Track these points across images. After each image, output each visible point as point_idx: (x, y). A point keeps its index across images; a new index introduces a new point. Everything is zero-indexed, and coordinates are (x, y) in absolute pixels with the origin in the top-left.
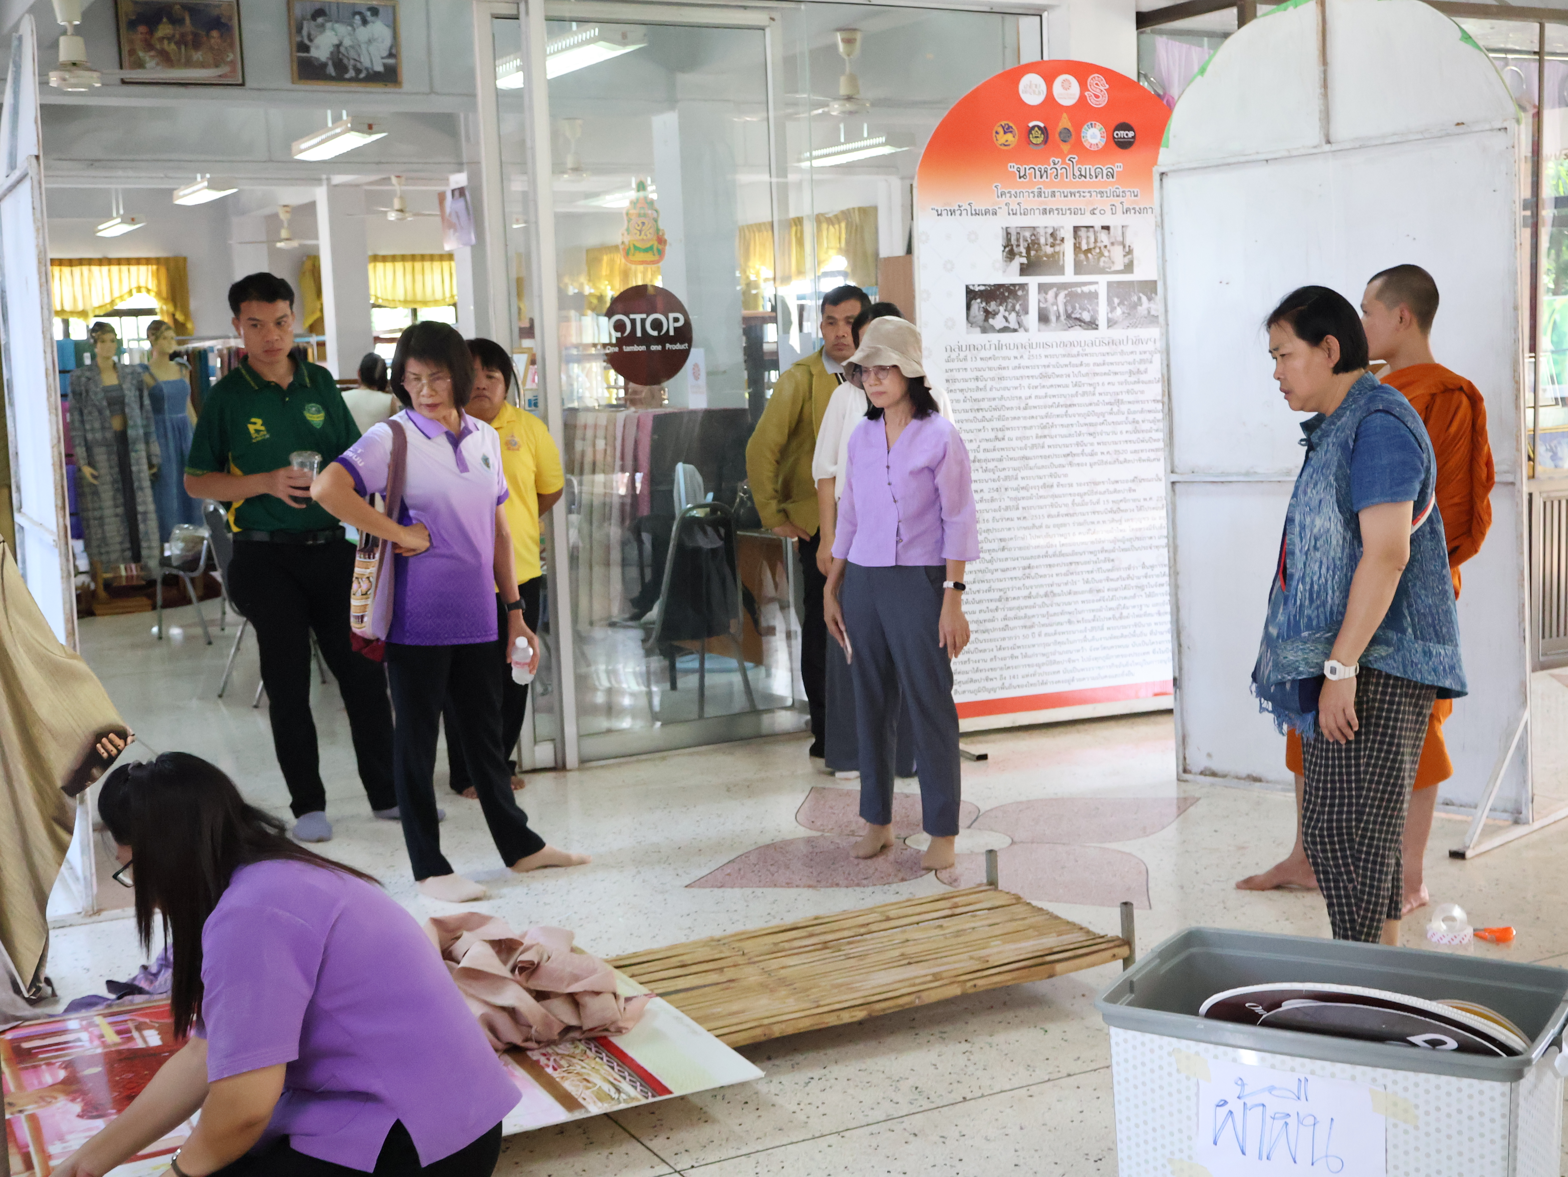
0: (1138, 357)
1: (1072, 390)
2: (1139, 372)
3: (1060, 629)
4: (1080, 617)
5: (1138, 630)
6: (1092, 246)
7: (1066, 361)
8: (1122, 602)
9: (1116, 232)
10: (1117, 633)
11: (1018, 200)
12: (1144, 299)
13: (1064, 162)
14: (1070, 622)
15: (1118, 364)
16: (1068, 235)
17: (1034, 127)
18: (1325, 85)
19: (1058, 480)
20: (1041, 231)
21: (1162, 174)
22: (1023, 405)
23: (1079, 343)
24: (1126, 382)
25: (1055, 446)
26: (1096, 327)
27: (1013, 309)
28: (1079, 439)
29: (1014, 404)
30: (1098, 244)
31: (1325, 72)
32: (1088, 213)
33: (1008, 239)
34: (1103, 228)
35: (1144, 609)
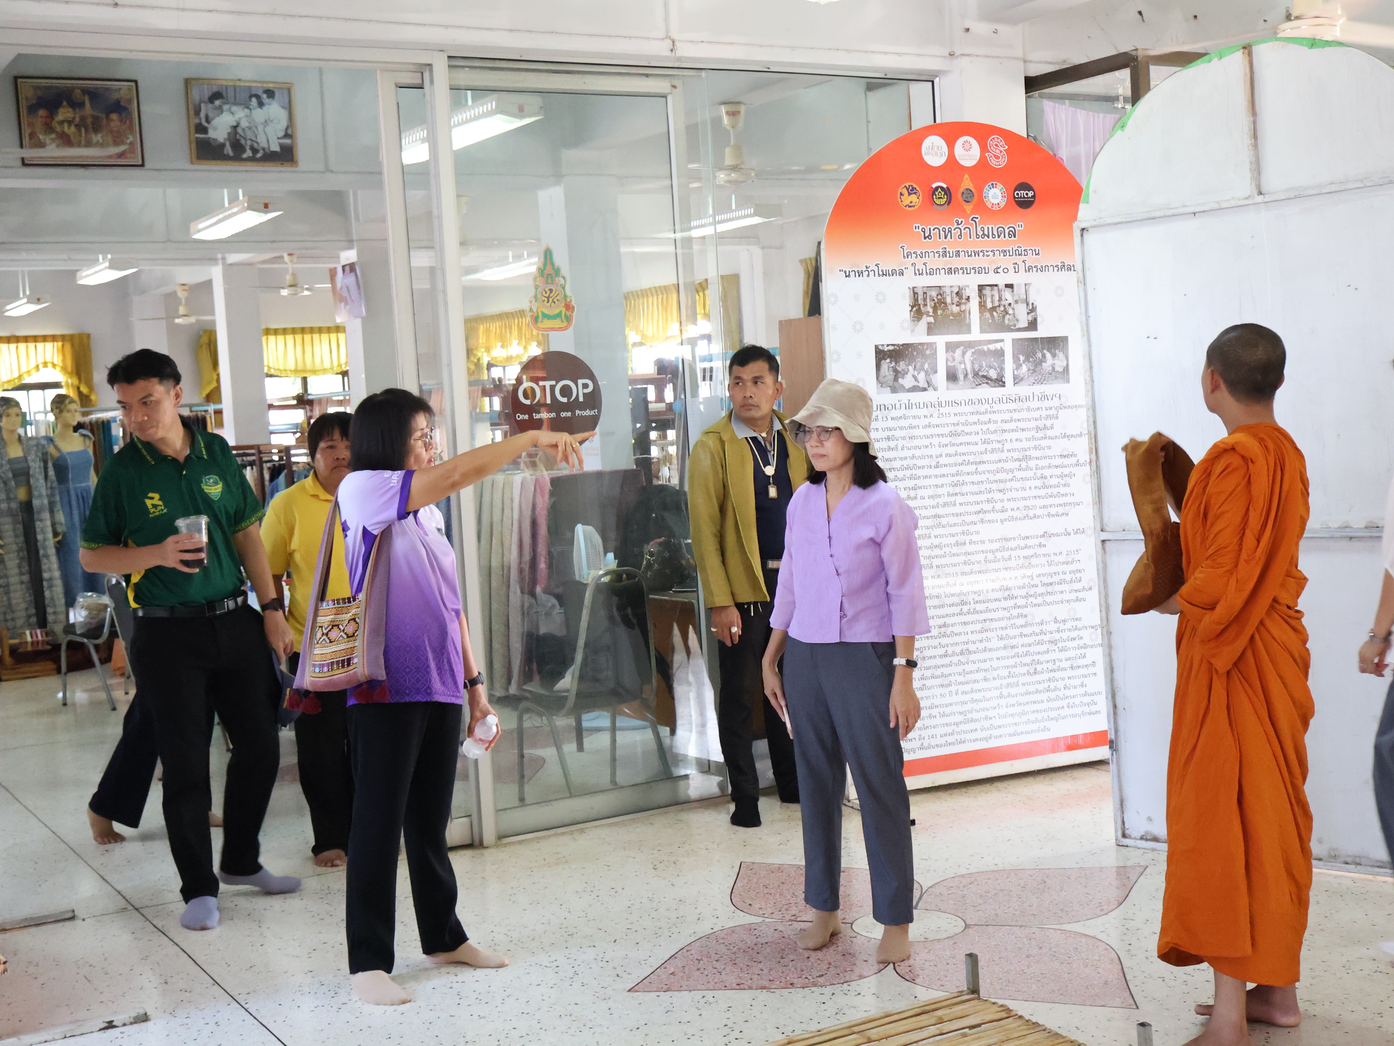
0: (1044, 413)
1: (981, 448)
2: (1045, 427)
3: (976, 686)
4: (995, 674)
5: (1052, 685)
6: (996, 304)
7: (974, 418)
8: (1036, 658)
9: (1019, 291)
10: (1032, 688)
11: (924, 260)
12: (1048, 355)
13: (967, 223)
14: (986, 679)
15: (1024, 420)
16: (972, 292)
17: (937, 188)
18: (1255, 136)
19: (970, 537)
20: (948, 291)
21: (1083, 229)
22: (934, 463)
23: (987, 401)
24: (1034, 438)
25: (967, 504)
26: (1003, 385)
27: (922, 368)
28: (990, 496)
29: (926, 462)
30: (1003, 303)
31: (1254, 123)
32: (991, 272)
33: (916, 300)
34: (1007, 286)
35: (1058, 663)
